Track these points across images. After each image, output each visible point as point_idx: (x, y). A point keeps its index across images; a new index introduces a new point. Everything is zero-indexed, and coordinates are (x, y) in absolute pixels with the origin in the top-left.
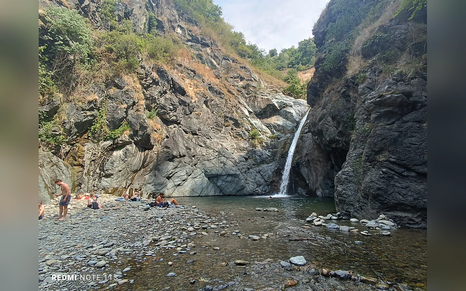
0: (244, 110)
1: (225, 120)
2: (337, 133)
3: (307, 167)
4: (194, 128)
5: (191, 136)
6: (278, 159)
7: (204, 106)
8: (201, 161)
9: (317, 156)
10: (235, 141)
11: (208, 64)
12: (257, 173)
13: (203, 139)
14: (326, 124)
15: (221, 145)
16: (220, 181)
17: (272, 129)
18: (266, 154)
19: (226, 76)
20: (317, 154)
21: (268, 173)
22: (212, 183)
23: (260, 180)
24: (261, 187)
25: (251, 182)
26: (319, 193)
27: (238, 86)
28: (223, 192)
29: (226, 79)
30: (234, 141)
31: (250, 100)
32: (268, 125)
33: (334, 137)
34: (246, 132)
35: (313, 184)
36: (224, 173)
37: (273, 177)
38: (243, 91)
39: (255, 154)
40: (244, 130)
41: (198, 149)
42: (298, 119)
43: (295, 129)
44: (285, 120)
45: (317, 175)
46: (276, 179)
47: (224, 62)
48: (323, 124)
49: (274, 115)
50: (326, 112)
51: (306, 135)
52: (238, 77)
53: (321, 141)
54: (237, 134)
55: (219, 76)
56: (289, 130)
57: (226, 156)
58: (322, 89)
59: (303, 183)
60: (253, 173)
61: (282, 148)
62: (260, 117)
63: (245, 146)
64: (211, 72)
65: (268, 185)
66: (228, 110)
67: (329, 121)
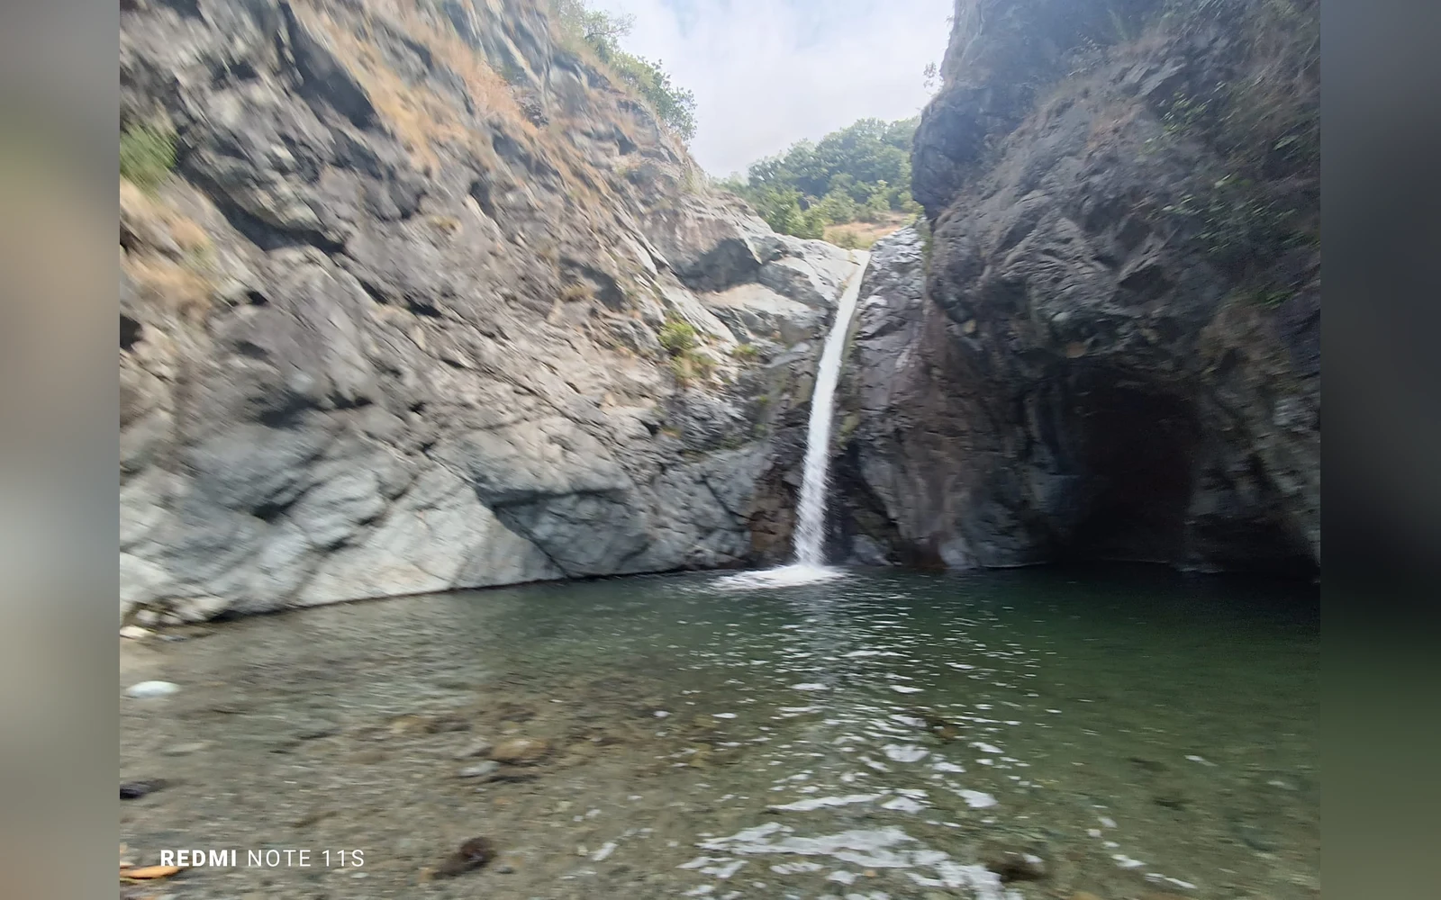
0: (635, 250)
1: (562, 273)
2: (1113, 288)
4: (425, 282)
5: (405, 316)
6: (769, 430)
7: (472, 204)
8: (456, 432)
9: (940, 414)
10: (607, 358)
11: (489, 55)
12: (697, 483)
13: (466, 336)
14: (1048, 252)
15: (548, 365)
16: (546, 519)
17: (738, 325)
18: (727, 415)
19: (566, 122)
20: (942, 406)
21: (740, 485)
22: (512, 528)
23: (709, 508)
24: (714, 539)
25: (676, 519)
26: (953, 555)
27: (609, 168)
28: (562, 564)
29: (566, 134)
30: (601, 360)
31: (655, 222)
32: (722, 313)
33: (1097, 305)
34: (648, 330)
35: (919, 522)
36: (563, 484)
37: (760, 497)
38: (632, 190)
39: (686, 414)
40: (638, 320)
41: (442, 378)
42: (829, 297)
43: (823, 328)
44: (781, 297)
45: (935, 489)
46: (769, 505)
47: (555, 74)
48: (1030, 255)
49: (740, 281)
50: (1047, 199)
51: (876, 344)
52: (611, 137)
53: (1002, 336)
54: (612, 333)
55: (539, 114)
56: (801, 330)
57: (570, 412)
58: (998, 120)
59: (874, 518)
60: (680, 484)
61: (785, 391)
62: (692, 282)
63: (646, 382)
64: (503, 88)
65: (740, 530)
66: (576, 237)
67: (1064, 235)
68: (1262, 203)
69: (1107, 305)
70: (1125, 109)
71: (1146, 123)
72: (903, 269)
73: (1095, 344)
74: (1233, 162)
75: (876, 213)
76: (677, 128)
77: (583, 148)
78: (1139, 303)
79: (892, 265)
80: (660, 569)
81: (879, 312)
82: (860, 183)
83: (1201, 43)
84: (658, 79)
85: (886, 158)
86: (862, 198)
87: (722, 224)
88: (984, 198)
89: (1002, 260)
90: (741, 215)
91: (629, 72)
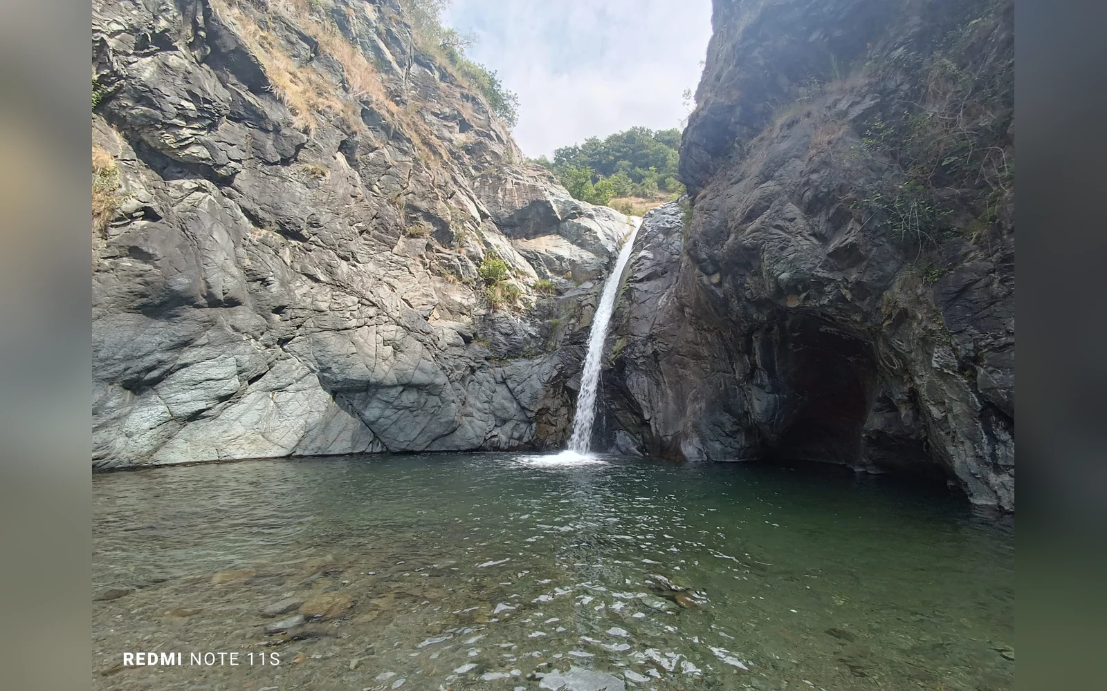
0: (466, 203)
1: (406, 217)
2: (823, 257)
3: (646, 373)
4: (297, 213)
5: (278, 238)
6: (558, 346)
7: (341, 157)
8: (308, 331)
9: (688, 342)
10: (436, 282)
11: (365, 50)
12: (497, 383)
13: (325, 257)
14: (778, 227)
15: (389, 284)
16: (375, 404)
17: (540, 265)
18: (526, 332)
19: (420, 104)
20: (690, 337)
21: (531, 386)
22: (347, 410)
23: (507, 404)
24: (508, 427)
25: (479, 410)
26: (690, 450)
27: (451, 141)
28: (384, 440)
29: (419, 113)
30: (431, 284)
31: (483, 184)
32: (529, 255)
33: (810, 269)
34: (470, 263)
35: (666, 423)
36: (392, 377)
37: (545, 397)
38: (466, 158)
39: (494, 329)
40: (463, 254)
41: (301, 288)
42: (610, 249)
43: (605, 272)
44: (574, 247)
45: (680, 398)
46: (552, 403)
47: (415, 69)
48: (763, 229)
49: (545, 233)
50: (778, 188)
51: (644, 286)
52: (453, 118)
53: (738, 287)
54: (441, 264)
55: (400, 97)
56: (587, 272)
57: (402, 322)
58: (745, 128)
59: (633, 419)
60: (485, 383)
61: (572, 317)
62: (508, 231)
63: (465, 302)
64: (374, 75)
65: (529, 422)
66: (420, 189)
67: (790, 216)
68: (930, 203)
69: (818, 269)
70: (836, 128)
71: (851, 139)
72: (667, 232)
73: (807, 298)
74: (911, 172)
75: (647, 191)
76: (504, 118)
77: (431, 124)
78: (840, 270)
79: (659, 228)
80: (462, 448)
81: (648, 263)
82: (637, 169)
83: (891, 85)
84: (492, 82)
85: (657, 152)
86: (639, 179)
87: (533, 189)
88: (732, 184)
89: (744, 230)
90: (549, 183)
91: (470, 75)
